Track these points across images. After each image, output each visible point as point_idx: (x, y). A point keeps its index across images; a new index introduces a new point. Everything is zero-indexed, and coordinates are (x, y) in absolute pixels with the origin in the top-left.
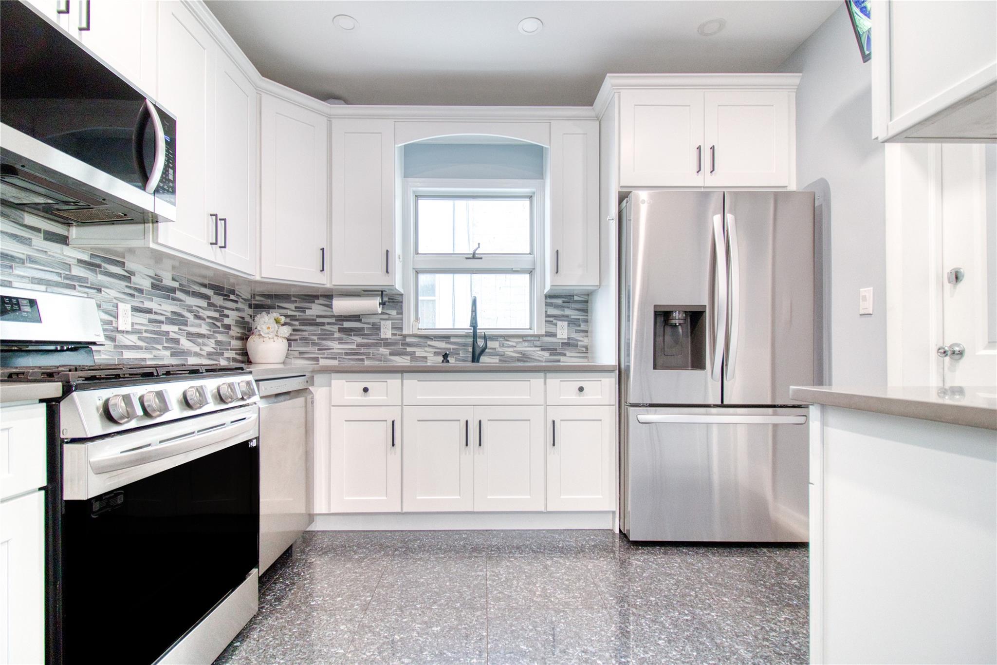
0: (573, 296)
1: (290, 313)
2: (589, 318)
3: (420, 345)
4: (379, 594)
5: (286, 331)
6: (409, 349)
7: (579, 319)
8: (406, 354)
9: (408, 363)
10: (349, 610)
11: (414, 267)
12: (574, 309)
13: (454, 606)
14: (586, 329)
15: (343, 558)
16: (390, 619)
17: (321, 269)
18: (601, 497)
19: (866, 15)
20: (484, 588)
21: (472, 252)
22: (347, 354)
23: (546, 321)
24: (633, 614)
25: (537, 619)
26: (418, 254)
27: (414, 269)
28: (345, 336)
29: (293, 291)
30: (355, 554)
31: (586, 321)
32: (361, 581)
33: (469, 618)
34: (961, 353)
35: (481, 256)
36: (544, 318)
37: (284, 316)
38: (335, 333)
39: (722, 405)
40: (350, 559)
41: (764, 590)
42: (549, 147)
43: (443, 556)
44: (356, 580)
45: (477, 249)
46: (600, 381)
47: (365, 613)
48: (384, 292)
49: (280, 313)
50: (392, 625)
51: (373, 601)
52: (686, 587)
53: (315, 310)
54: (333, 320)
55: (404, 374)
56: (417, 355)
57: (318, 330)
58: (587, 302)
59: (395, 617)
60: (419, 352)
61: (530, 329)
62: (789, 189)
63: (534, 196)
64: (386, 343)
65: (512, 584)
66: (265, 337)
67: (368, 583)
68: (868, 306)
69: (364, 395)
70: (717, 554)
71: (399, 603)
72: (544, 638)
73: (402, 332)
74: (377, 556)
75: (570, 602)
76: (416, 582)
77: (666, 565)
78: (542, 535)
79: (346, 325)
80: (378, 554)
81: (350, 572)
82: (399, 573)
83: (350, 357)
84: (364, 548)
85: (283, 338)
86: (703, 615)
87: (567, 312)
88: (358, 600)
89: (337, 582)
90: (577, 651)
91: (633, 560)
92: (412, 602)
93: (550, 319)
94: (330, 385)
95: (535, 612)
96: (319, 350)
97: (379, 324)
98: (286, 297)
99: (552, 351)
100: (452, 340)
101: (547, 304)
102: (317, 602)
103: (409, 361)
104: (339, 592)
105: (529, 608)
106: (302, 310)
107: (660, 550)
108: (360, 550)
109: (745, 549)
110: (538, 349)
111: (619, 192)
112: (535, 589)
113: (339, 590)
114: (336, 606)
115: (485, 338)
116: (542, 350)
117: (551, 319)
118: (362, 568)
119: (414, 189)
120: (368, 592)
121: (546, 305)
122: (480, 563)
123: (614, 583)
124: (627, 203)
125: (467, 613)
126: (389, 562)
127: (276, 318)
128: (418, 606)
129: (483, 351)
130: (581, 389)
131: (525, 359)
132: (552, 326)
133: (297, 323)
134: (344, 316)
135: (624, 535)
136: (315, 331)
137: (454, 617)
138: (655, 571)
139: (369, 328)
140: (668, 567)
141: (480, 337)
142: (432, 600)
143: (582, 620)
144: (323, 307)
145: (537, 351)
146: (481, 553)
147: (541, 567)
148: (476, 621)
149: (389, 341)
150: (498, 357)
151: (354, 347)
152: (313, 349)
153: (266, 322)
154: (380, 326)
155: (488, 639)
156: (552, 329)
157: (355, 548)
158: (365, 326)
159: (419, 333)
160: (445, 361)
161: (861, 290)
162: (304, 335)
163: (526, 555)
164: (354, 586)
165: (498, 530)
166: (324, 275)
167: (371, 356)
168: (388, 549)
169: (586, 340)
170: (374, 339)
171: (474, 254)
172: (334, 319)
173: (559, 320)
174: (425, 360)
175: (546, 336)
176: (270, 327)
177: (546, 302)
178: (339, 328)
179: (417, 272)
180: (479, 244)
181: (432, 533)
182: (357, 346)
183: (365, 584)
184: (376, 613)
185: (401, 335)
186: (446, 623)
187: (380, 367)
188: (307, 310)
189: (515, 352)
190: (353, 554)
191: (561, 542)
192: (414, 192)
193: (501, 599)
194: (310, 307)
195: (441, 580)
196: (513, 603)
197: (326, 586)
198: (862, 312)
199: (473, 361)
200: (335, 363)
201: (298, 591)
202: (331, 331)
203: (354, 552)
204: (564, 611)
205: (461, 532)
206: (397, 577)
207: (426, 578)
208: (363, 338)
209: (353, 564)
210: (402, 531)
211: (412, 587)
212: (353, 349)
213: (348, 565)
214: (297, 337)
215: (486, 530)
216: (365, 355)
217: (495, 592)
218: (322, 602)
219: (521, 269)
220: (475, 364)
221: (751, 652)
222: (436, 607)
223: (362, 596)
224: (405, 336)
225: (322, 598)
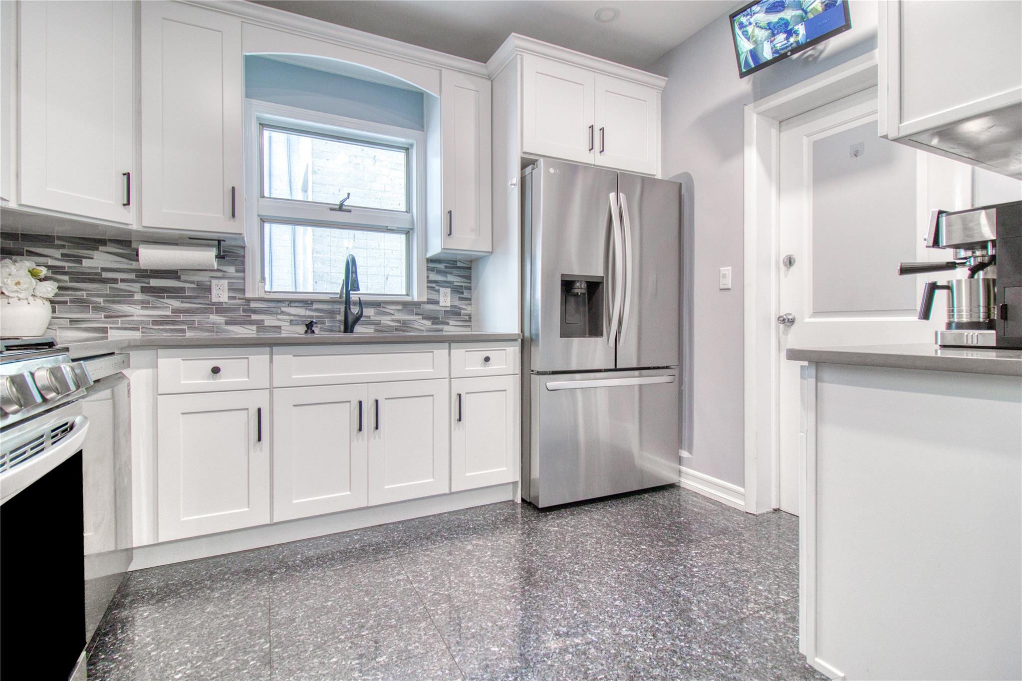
0: (456, 262)
1: (51, 262)
2: (473, 285)
3: (270, 311)
4: (277, 635)
5: (49, 289)
6: (254, 317)
7: (462, 286)
8: (251, 323)
9: (253, 334)
10: (243, 670)
11: (260, 214)
12: (457, 276)
13: (389, 624)
14: (470, 297)
15: (196, 602)
16: (312, 665)
17: (126, 202)
18: (505, 469)
19: (746, 38)
20: (413, 593)
21: (338, 203)
22: (155, 323)
23: (428, 287)
24: (578, 581)
25: (492, 613)
26: (264, 197)
27: (258, 215)
28: (151, 299)
29: (58, 230)
30: (212, 591)
31: (469, 288)
32: (241, 626)
33: (415, 634)
34: (792, 322)
35: (350, 208)
36: (425, 284)
37: (46, 266)
38: (135, 294)
39: (616, 370)
40: (208, 600)
41: (666, 531)
42: (438, 96)
43: (341, 566)
44: (232, 626)
45: (345, 200)
46: (505, 350)
47: (272, 667)
48: (222, 242)
49: (36, 263)
50: (320, 672)
51: (275, 648)
52: (608, 543)
53: (98, 260)
54: (132, 276)
55: (274, 348)
56: (266, 325)
57: (106, 289)
58: (470, 268)
59: (317, 661)
60: (269, 321)
61: (407, 295)
62: (656, 177)
63: (412, 148)
64: (220, 309)
65: (443, 581)
66: (12, 297)
67: (253, 625)
68: (728, 282)
69: (213, 378)
70: (614, 507)
71: (313, 640)
72: (510, 632)
73: (244, 294)
74: (248, 587)
75: (514, 585)
76: (324, 607)
77: (579, 527)
78: (446, 519)
79: (154, 283)
80: (248, 584)
81: (217, 618)
82: (292, 602)
83: (161, 327)
84: (223, 580)
85: (43, 298)
86: (635, 566)
87: (450, 278)
88: (249, 653)
89: (203, 637)
90: (549, 635)
91: (549, 526)
92: (331, 634)
93: (432, 285)
94: (156, 366)
95: (485, 605)
96: (106, 317)
97: (209, 283)
98: (47, 240)
99: (435, 319)
100: (315, 306)
101: (430, 269)
102: (185, 673)
103: (255, 332)
104: (213, 650)
105: (476, 603)
106: (78, 259)
107: (566, 513)
108: (219, 585)
109: (632, 498)
110: (421, 317)
111: (522, 158)
112: (470, 580)
113: (212, 647)
114: (220, 670)
115: (361, 304)
116: (424, 318)
117: (434, 285)
118: (233, 608)
119: (258, 114)
120: (260, 638)
121: (427, 270)
122: (393, 565)
123: (544, 554)
124: (533, 170)
125: (409, 629)
126: (271, 590)
127: (31, 269)
128: (342, 637)
129: (357, 319)
130: (487, 359)
131: (404, 328)
132: (433, 292)
133: (66, 278)
134: (151, 270)
135: (529, 504)
136: (99, 290)
137: (396, 638)
138: (573, 534)
139: (192, 288)
140: (582, 527)
141: (355, 304)
142: (357, 625)
143: (537, 601)
144: (114, 257)
145: (419, 319)
146: (388, 554)
147: (464, 554)
148: (425, 634)
149: (224, 306)
150: (373, 327)
151: (169, 313)
152: (94, 316)
153: (13, 274)
154: (210, 286)
155: (451, 652)
156: (434, 296)
157: (208, 583)
158: (187, 285)
159: (267, 296)
160: (309, 331)
161: (721, 269)
162: (80, 296)
163: (441, 545)
164: (235, 635)
165: (393, 523)
166: (129, 212)
167: (197, 325)
168: (261, 574)
169: (469, 308)
170: (200, 304)
171: (341, 205)
172: (134, 274)
173: (442, 287)
174: (278, 330)
175: (428, 303)
176: (21, 281)
177: (427, 266)
178: (141, 287)
179: (263, 220)
180: (349, 194)
181: (312, 541)
182: (172, 312)
183: (249, 628)
184: (287, 662)
185: (243, 299)
186: (390, 648)
187: (214, 339)
188: (84, 260)
189: (393, 321)
190: (209, 591)
191: (470, 523)
192: (258, 118)
193: (440, 601)
194: (91, 256)
195: (355, 598)
196: (456, 602)
197: (187, 646)
198: (722, 287)
199: (346, 331)
200: (136, 335)
201: (142, 665)
202: (129, 291)
203: (208, 588)
204: (513, 596)
205: (350, 534)
206: (292, 607)
207: (333, 599)
208: (182, 302)
209: (215, 606)
210: (268, 547)
211: (322, 615)
212: (167, 316)
213: (210, 608)
214: (67, 299)
215: (380, 525)
216: (186, 324)
217: (429, 595)
218: (194, 671)
219: (397, 227)
220: (348, 335)
221: (690, 590)
222: (367, 632)
223: (254, 646)
224: (248, 301)
225: (189, 665)
